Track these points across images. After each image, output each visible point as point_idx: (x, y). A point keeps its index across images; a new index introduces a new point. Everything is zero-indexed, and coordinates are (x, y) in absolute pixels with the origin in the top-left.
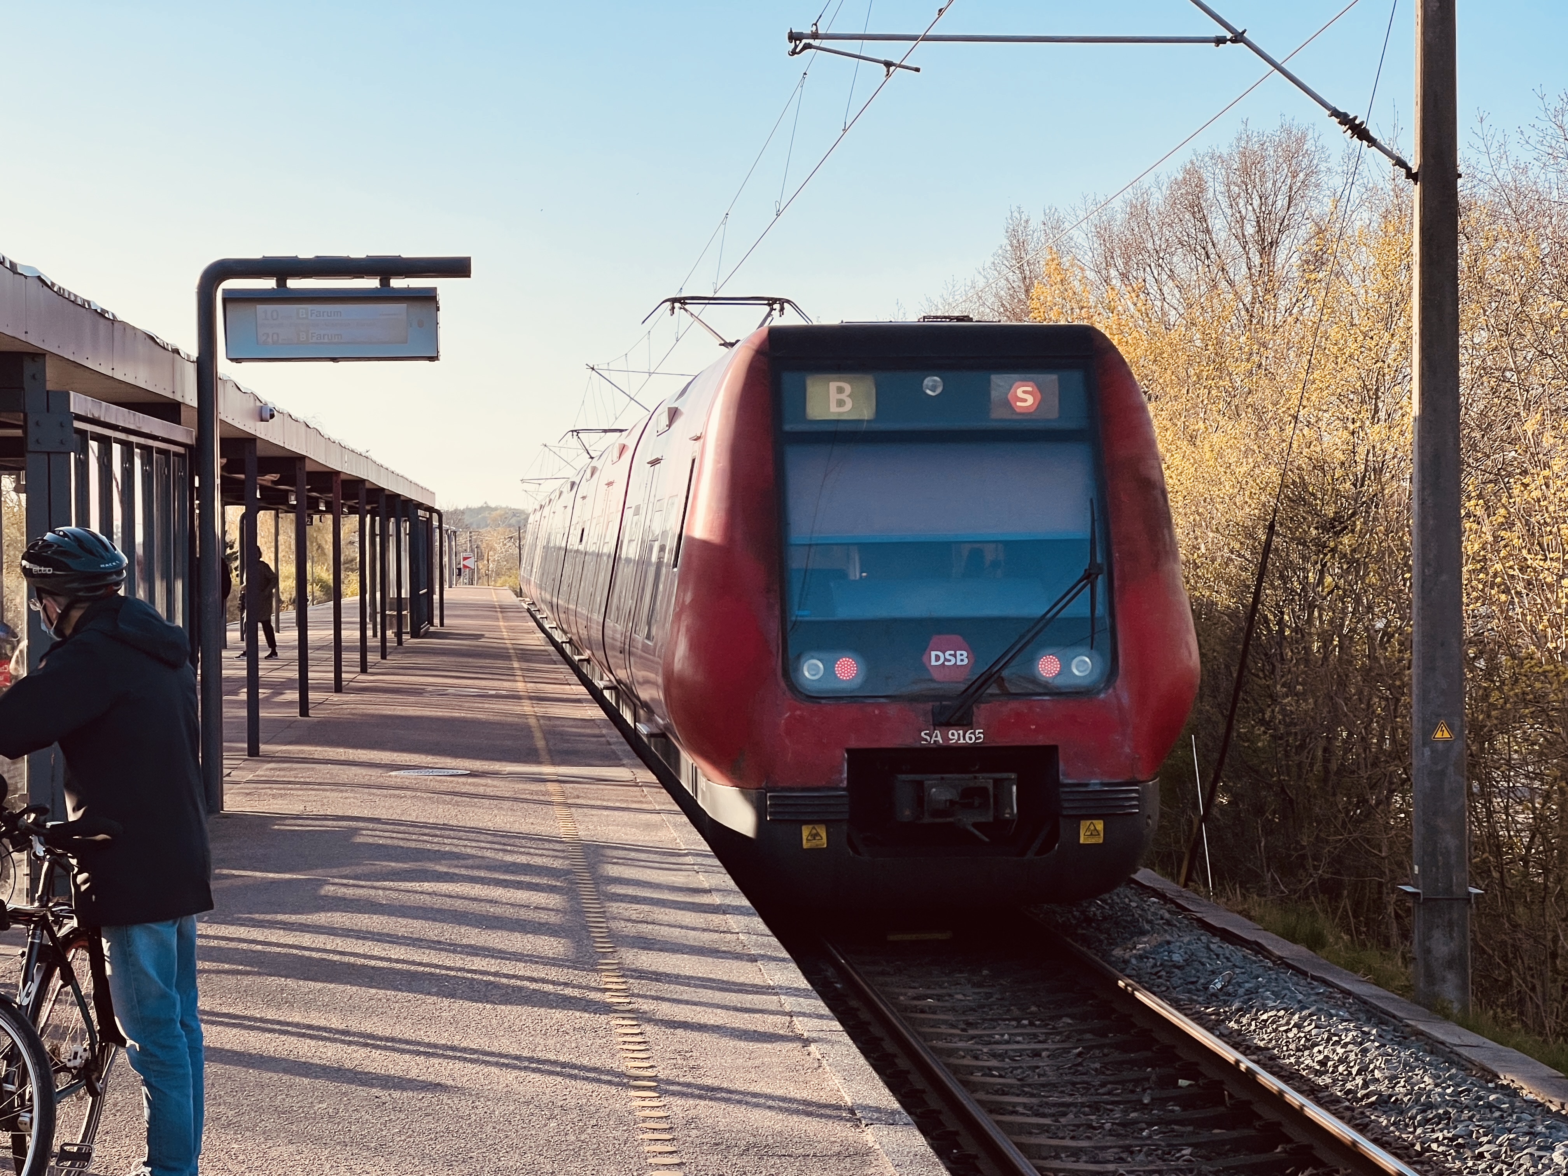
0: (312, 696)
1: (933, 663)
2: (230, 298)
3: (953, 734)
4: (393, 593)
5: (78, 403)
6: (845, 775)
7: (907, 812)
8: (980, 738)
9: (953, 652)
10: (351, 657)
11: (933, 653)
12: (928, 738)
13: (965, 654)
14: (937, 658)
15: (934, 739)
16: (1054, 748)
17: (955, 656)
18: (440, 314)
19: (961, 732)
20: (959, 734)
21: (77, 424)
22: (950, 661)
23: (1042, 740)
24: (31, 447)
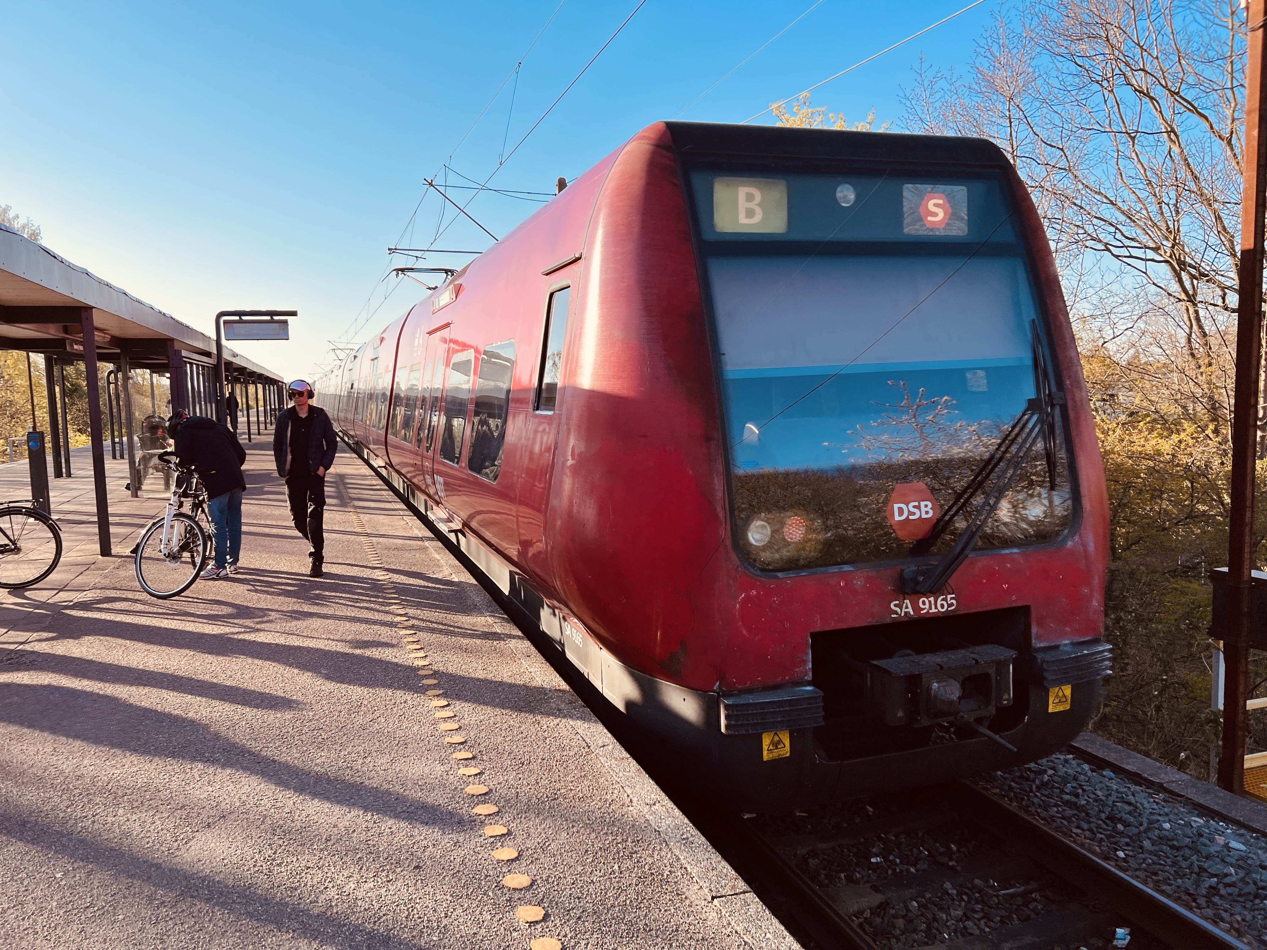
0: (252, 436)
1: (897, 518)
2: (225, 322)
3: (924, 603)
4: (273, 407)
5: (184, 353)
6: (810, 665)
7: (900, 714)
8: (952, 604)
9: (916, 504)
10: (262, 426)
11: (896, 506)
12: (898, 609)
13: (929, 504)
14: (901, 511)
15: (904, 610)
16: (1026, 610)
17: (918, 507)
18: (289, 327)
19: (932, 599)
20: (930, 602)
21: (184, 359)
22: (914, 514)
23: (1014, 601)
24: (171, 365)
